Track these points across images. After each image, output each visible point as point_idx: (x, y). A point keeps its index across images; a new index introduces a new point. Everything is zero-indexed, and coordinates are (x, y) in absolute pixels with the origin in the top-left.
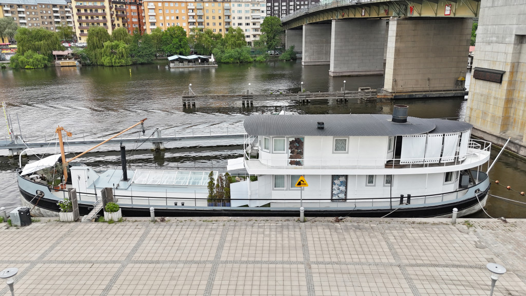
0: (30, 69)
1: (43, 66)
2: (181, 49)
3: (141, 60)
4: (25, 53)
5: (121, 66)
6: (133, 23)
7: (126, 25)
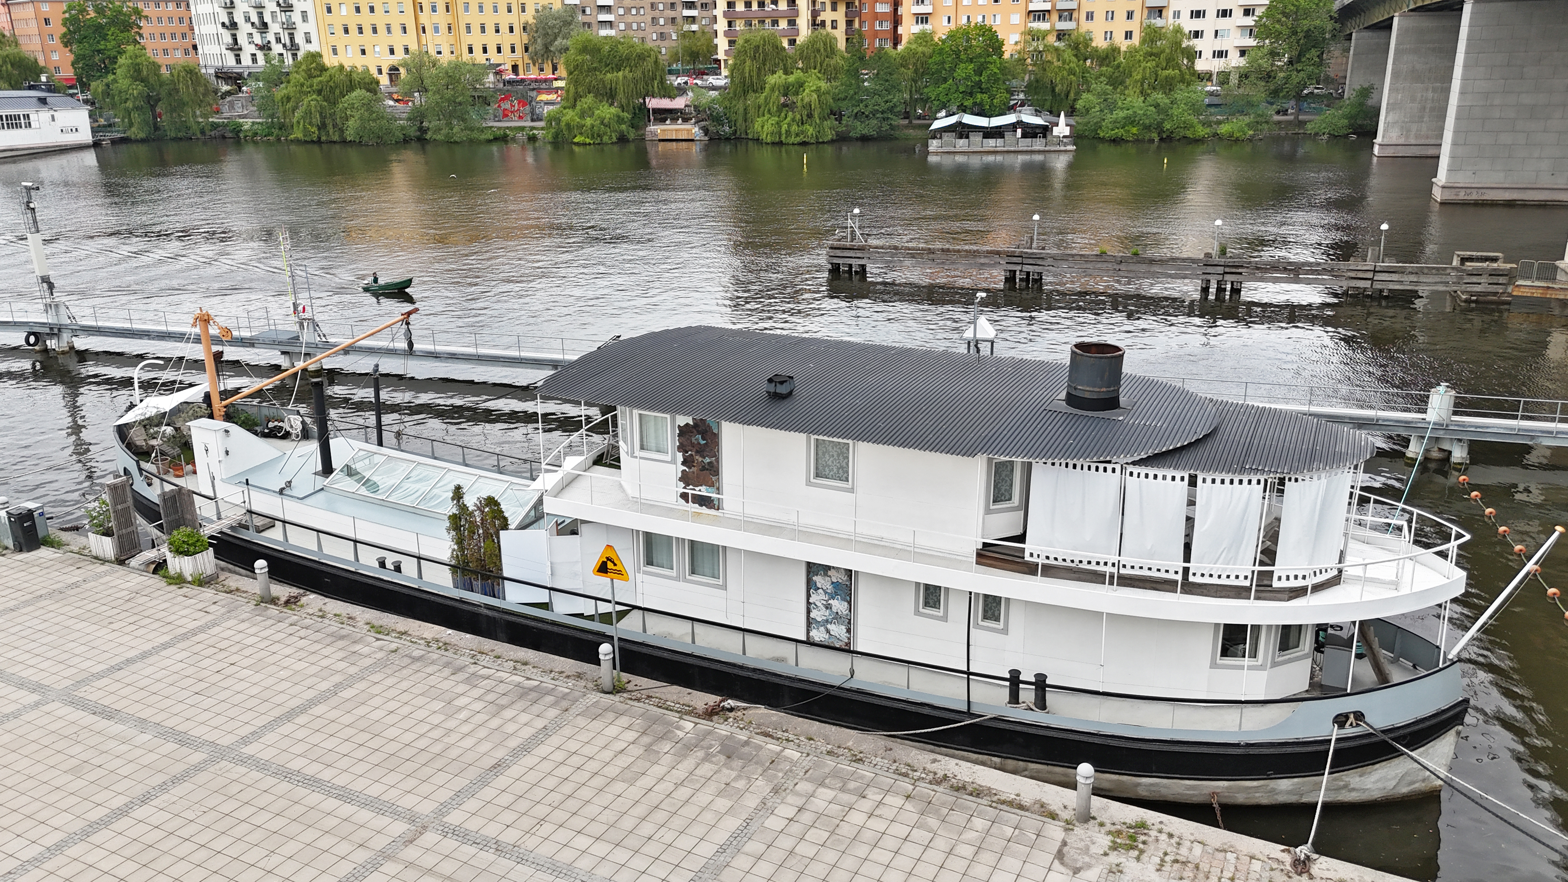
0: (585, 144)
1: (614, 139)
2: (979, 96)
3: (860, 128)
4: (578, 103)
5: (804, 144)
6: (876, 16)
7: (856, 25)
